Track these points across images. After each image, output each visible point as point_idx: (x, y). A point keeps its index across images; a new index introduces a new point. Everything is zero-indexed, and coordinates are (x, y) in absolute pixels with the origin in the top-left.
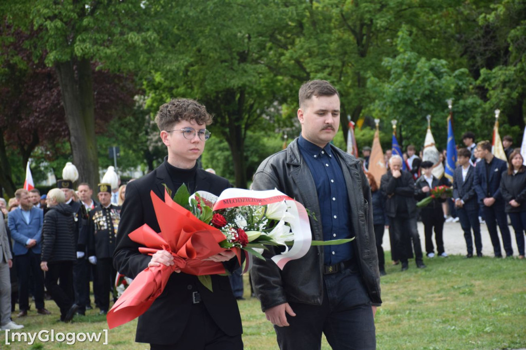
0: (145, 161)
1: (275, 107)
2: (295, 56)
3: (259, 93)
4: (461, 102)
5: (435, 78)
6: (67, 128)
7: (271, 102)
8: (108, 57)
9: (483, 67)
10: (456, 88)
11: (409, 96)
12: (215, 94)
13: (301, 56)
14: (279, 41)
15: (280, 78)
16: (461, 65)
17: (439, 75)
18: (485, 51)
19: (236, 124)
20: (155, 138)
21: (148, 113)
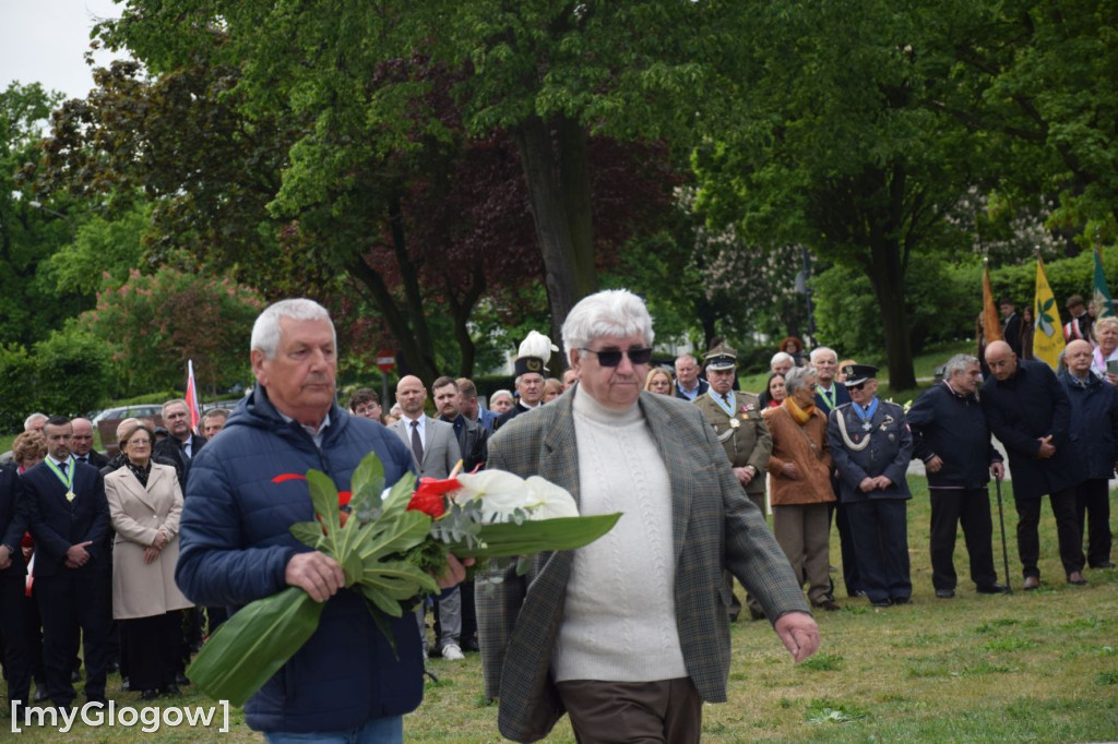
0: (698, 321)
1: (971, 198)
2: (1015, 88)
6: (539, 259)
7: (962, 188)
13: (1026, 88)
14: (980, 57)
15: (981, 134)
19: (888, 237)
20: (717, 274)
21: (699, 219)
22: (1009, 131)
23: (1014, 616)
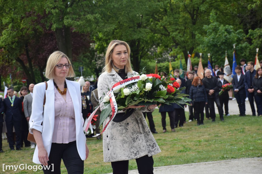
0: (95, 73)
2: (163, 25)
3: (147, 42)
4: (240, 45)
5: (228, 34)
7: (152, 46)
8: (78, 26)
9: (250, 29)
10: (237, 39)
11: (215, 43)
13: (166, 25)
14: (156, 18)
15: (156, 35)
16: (240, 28)
17: (229, 33)
18: (251, 21)
19: (136, 56)
20: (99, 63)
21: (96, 51)
22: (162, 34)
23: (161, 138)
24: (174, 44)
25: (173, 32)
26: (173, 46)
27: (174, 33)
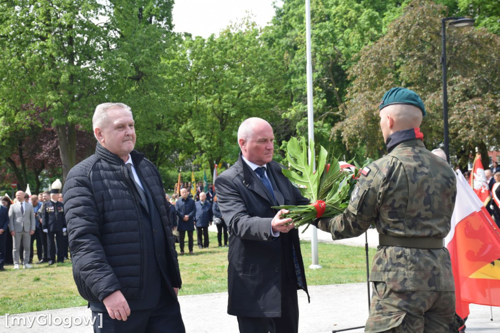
1: (175, 154)
3: (167, 147)
6: (61, 161)
7: (173, 152)
9: (283, 140)
12: (143, 146)
14: (179, 119)
18: (285, 132)
24: (199, 151)
25: (199, 137)
26: (197, 153)
27: (200, 139)
